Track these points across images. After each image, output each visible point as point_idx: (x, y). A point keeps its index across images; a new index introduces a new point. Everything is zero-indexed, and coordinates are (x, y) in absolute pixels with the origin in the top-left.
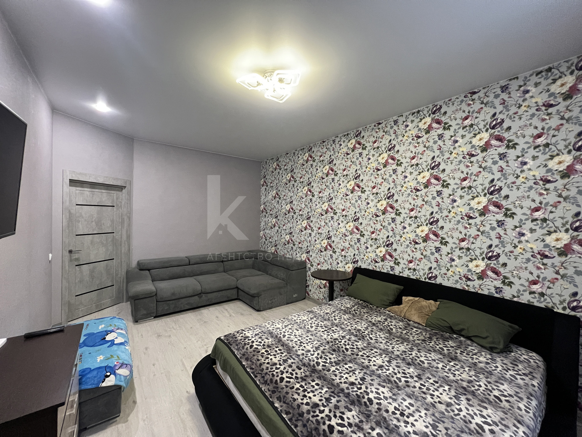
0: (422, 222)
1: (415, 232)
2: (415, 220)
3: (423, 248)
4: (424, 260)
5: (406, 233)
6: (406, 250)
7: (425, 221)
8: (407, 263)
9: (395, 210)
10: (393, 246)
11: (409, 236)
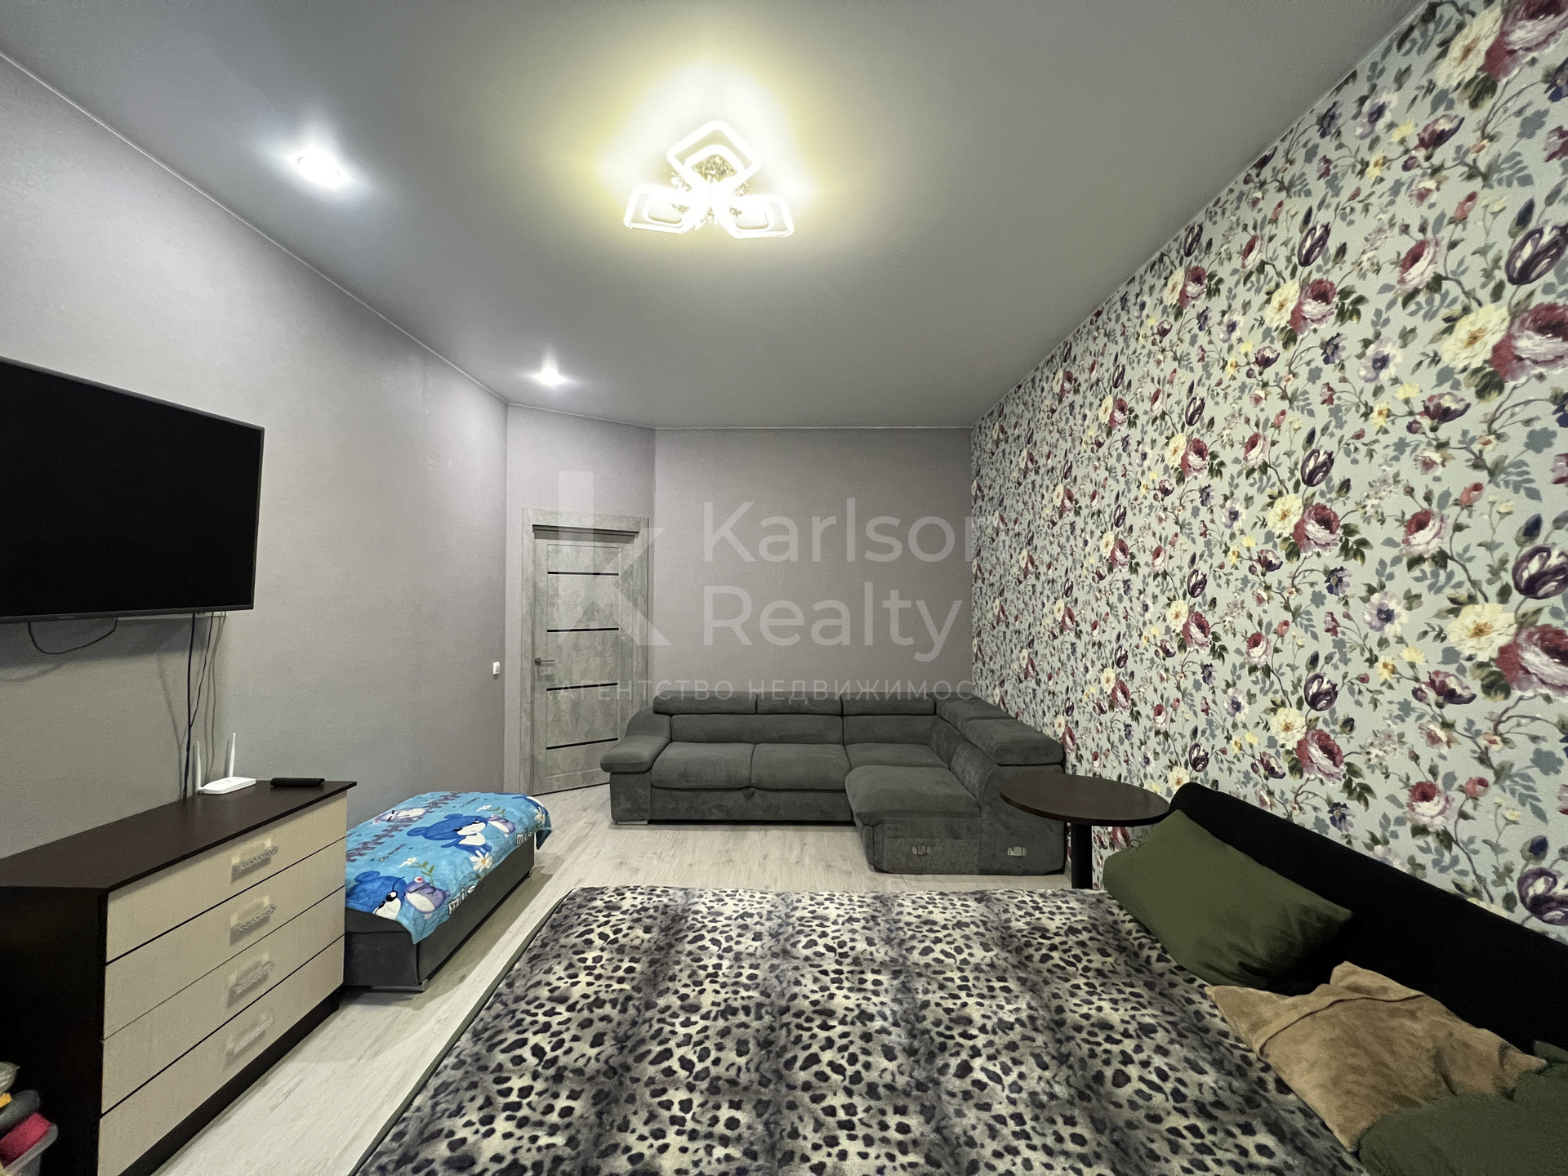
0: (1474, 583)
1: (1441, 636)
2: (1435, 575)
3: (1485, 726)
4: (1494, 794)
5: (1392, 640)
6: (1396, 729)
7: (1495, 572)
8: (1404, 796)
9: (1340, 532)
10: (1336, 704)
11: (1407, 655)
